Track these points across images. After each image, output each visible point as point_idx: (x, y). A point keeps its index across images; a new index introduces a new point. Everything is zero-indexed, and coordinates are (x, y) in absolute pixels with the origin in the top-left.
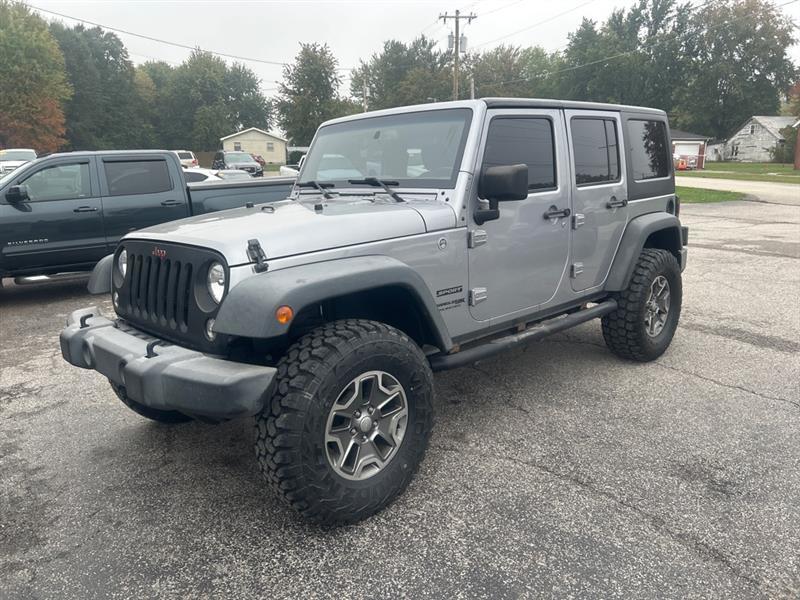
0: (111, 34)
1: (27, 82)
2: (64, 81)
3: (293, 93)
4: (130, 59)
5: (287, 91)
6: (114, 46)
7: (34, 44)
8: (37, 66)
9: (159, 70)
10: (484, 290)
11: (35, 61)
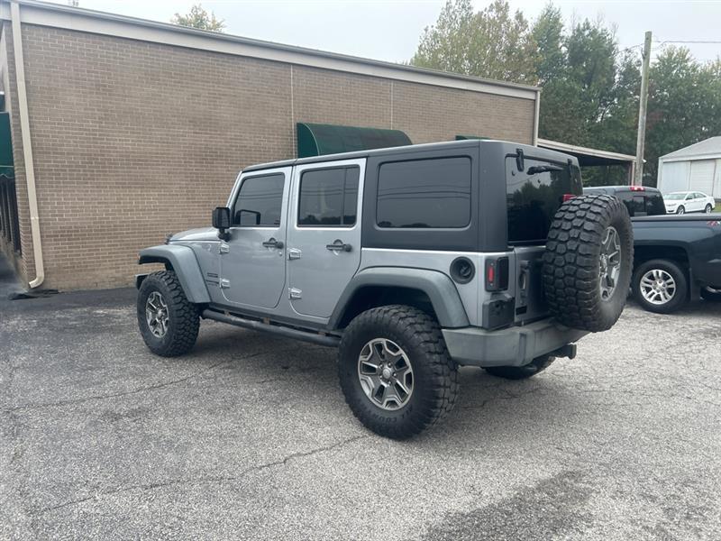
10: (228, 281)
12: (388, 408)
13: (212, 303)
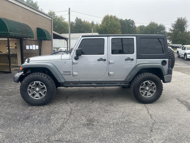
0: (132, 20)
1: (113, 32)
2: (120, 31)
3: (173, 30)
4: (135, 25)
5: (171, 30)
6: (132, 22)
7: (115, 24)
8: (115, 28)
9: (142, 27)
10: (77, 73)
11: (115, 27)
12: (149, 97)
13: (65, 82)
